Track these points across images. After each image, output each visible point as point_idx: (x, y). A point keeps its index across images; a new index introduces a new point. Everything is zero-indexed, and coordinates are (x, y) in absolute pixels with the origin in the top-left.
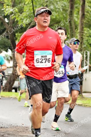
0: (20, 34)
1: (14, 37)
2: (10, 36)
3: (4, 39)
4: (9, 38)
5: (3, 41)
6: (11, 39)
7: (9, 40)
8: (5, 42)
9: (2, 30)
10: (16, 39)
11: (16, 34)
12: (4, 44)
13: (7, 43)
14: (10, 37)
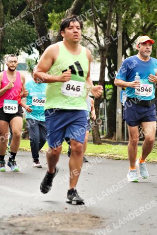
0: (56, 15)
1: (44, 21)
2: (36, 18)
3: (24, 26)
4: (33, 24)
5: (21, 30)
6: (37, 26)
7: (34, 27)
8: (24, 32)
9: (17, 6)
10: (50, 25)
11: (49, 15)
12: (23, 38)
13: (30, 33)
14: (36, 21)
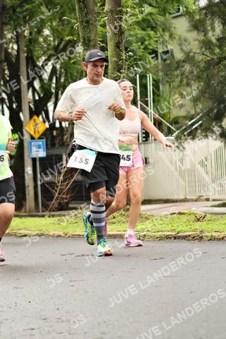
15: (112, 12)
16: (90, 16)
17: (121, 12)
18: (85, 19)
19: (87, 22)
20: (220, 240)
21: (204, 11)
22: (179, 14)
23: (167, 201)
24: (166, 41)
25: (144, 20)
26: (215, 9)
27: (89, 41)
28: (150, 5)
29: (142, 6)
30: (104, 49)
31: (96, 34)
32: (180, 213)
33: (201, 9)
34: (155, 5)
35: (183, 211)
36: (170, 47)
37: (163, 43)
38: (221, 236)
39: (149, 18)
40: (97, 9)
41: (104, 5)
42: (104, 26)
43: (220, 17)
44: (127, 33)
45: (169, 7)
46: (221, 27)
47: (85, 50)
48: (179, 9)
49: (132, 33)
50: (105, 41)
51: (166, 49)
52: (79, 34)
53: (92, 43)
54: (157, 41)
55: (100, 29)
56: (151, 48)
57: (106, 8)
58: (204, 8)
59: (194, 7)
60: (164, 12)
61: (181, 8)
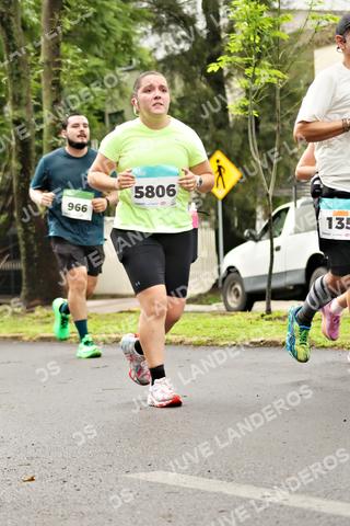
15: (48, 63)
16: (21, 69)
17: (59, 64)
18: (15, 72)
19: (18, 75)
20: (177, 344)
21: (162, 65)
22: (131, 67)
23: (114, 296)
24: (116, 100)
25: (88, 75)
26: (176, 62)
27: (20, 98)
28: (97, 56)
29: (85, 57)
30: (38, 109)
31: (29, 91)
32: (130, 312)
33: (159, 62)
34: (101, 55)
35: (132, 309)
36: (120, 108)
37: (112, 102)
38: (179, 340)
39: (95, 71)
40: (30, 60)
41: (38, 55)
42: (39, 80)
43: (181, 72)
44: (66, 90)
45: (119, 59)
46: (183, 84)
47: (15, 109)
48: (131, 62)
49: (73, 89)
50: (39, 99)
51: (115, 110)
52: (7, 90)
53: (24, 101)
54: (104, 100)
55: (34, 84)
56: (96, 108)
57: (42, 59)
58: (163, 61)
59: (150, 60)
60: (113, 64)
61: (134, 60)
